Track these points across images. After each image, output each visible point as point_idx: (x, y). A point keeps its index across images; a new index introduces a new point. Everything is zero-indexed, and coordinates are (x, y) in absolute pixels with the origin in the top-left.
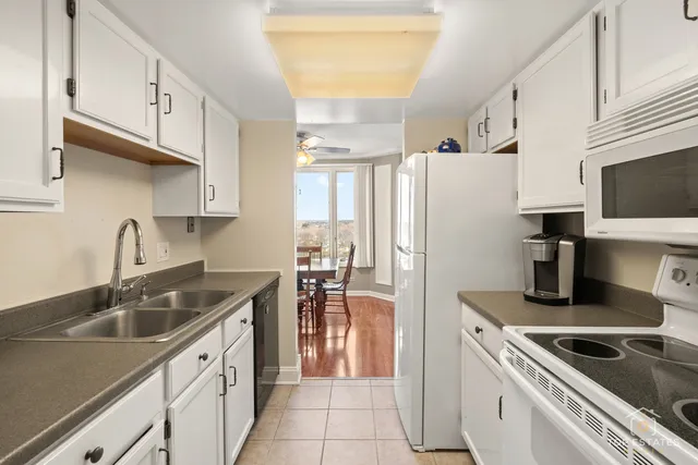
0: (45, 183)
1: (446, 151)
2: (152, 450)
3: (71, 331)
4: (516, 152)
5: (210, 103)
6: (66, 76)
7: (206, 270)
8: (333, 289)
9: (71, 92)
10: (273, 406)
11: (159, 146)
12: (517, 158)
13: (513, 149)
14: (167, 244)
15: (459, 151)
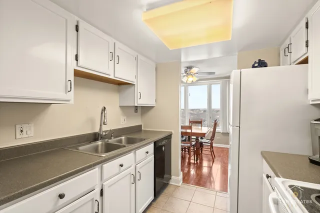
0: (66, 93)
1: (256, 67)
2: (92, 199)
3: (81, 148)
4: (308, 63)
5: (140, 57)
6: (75, 54)
7: (143, 129)
8: (205, 142)
9: (77, 59)
10: (166, 193)
11: (114, 77)
12: (308, 66)
13: (305, 61)
14: (125, 117)
15: (266, 66)
